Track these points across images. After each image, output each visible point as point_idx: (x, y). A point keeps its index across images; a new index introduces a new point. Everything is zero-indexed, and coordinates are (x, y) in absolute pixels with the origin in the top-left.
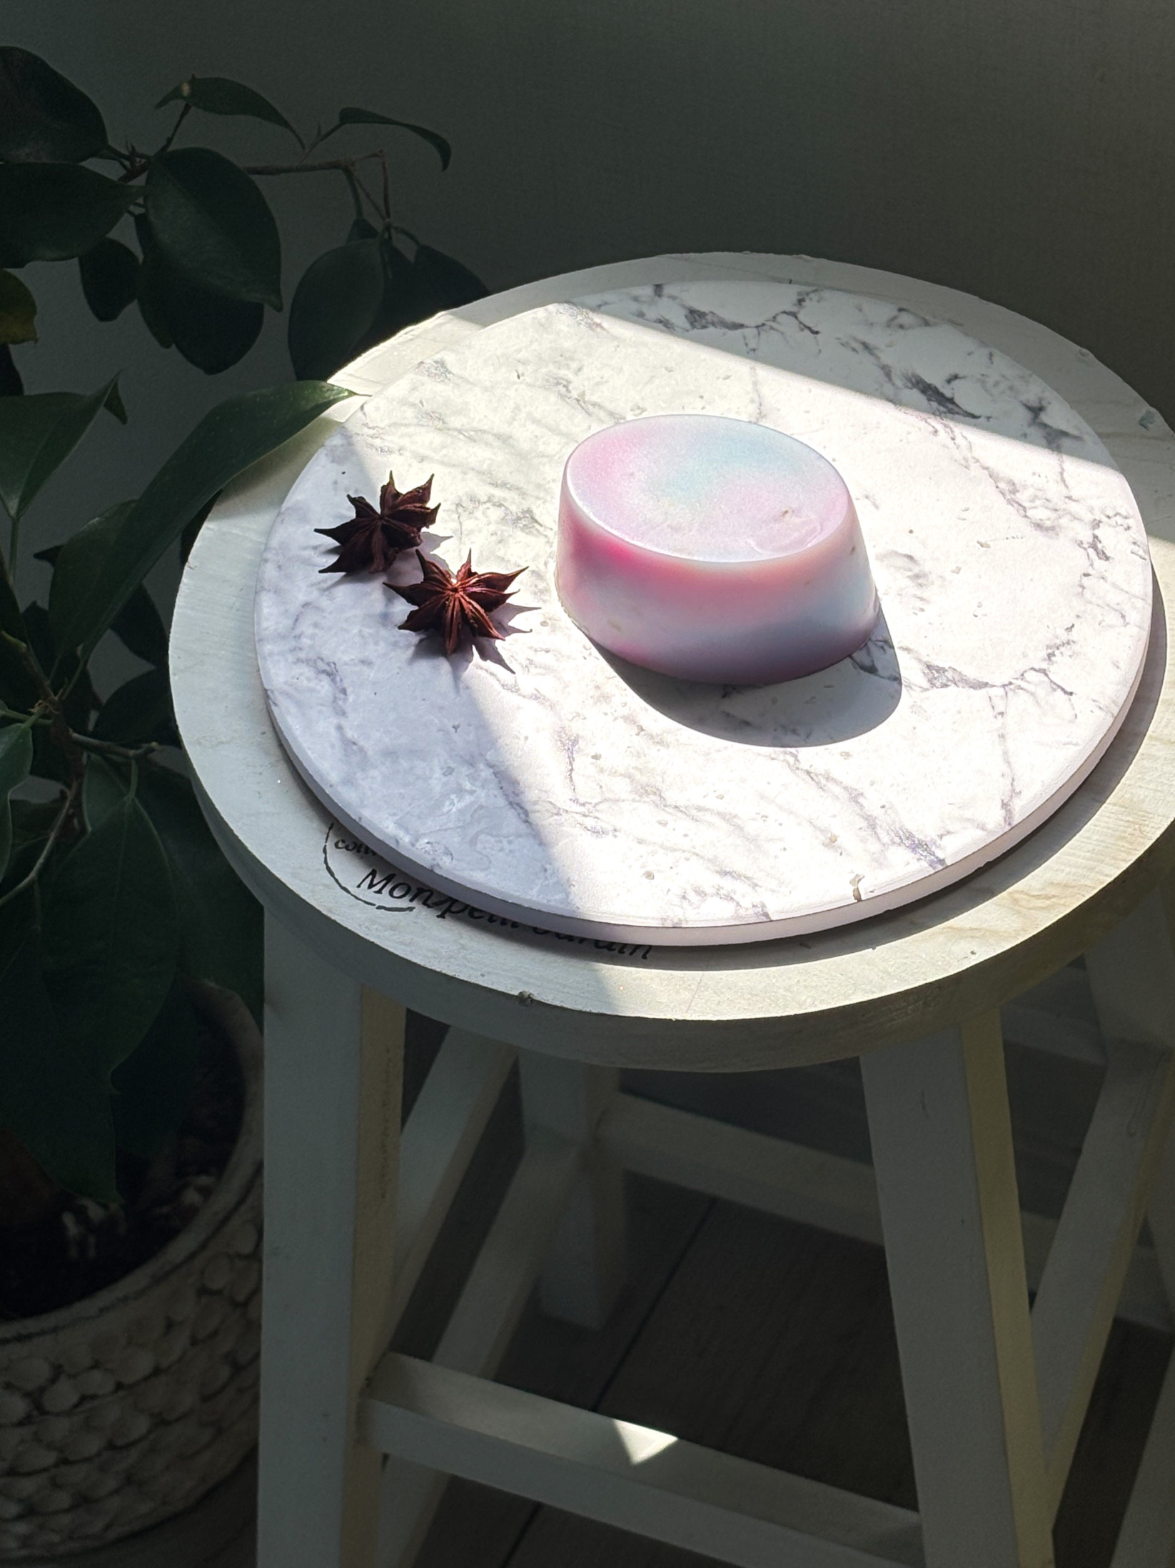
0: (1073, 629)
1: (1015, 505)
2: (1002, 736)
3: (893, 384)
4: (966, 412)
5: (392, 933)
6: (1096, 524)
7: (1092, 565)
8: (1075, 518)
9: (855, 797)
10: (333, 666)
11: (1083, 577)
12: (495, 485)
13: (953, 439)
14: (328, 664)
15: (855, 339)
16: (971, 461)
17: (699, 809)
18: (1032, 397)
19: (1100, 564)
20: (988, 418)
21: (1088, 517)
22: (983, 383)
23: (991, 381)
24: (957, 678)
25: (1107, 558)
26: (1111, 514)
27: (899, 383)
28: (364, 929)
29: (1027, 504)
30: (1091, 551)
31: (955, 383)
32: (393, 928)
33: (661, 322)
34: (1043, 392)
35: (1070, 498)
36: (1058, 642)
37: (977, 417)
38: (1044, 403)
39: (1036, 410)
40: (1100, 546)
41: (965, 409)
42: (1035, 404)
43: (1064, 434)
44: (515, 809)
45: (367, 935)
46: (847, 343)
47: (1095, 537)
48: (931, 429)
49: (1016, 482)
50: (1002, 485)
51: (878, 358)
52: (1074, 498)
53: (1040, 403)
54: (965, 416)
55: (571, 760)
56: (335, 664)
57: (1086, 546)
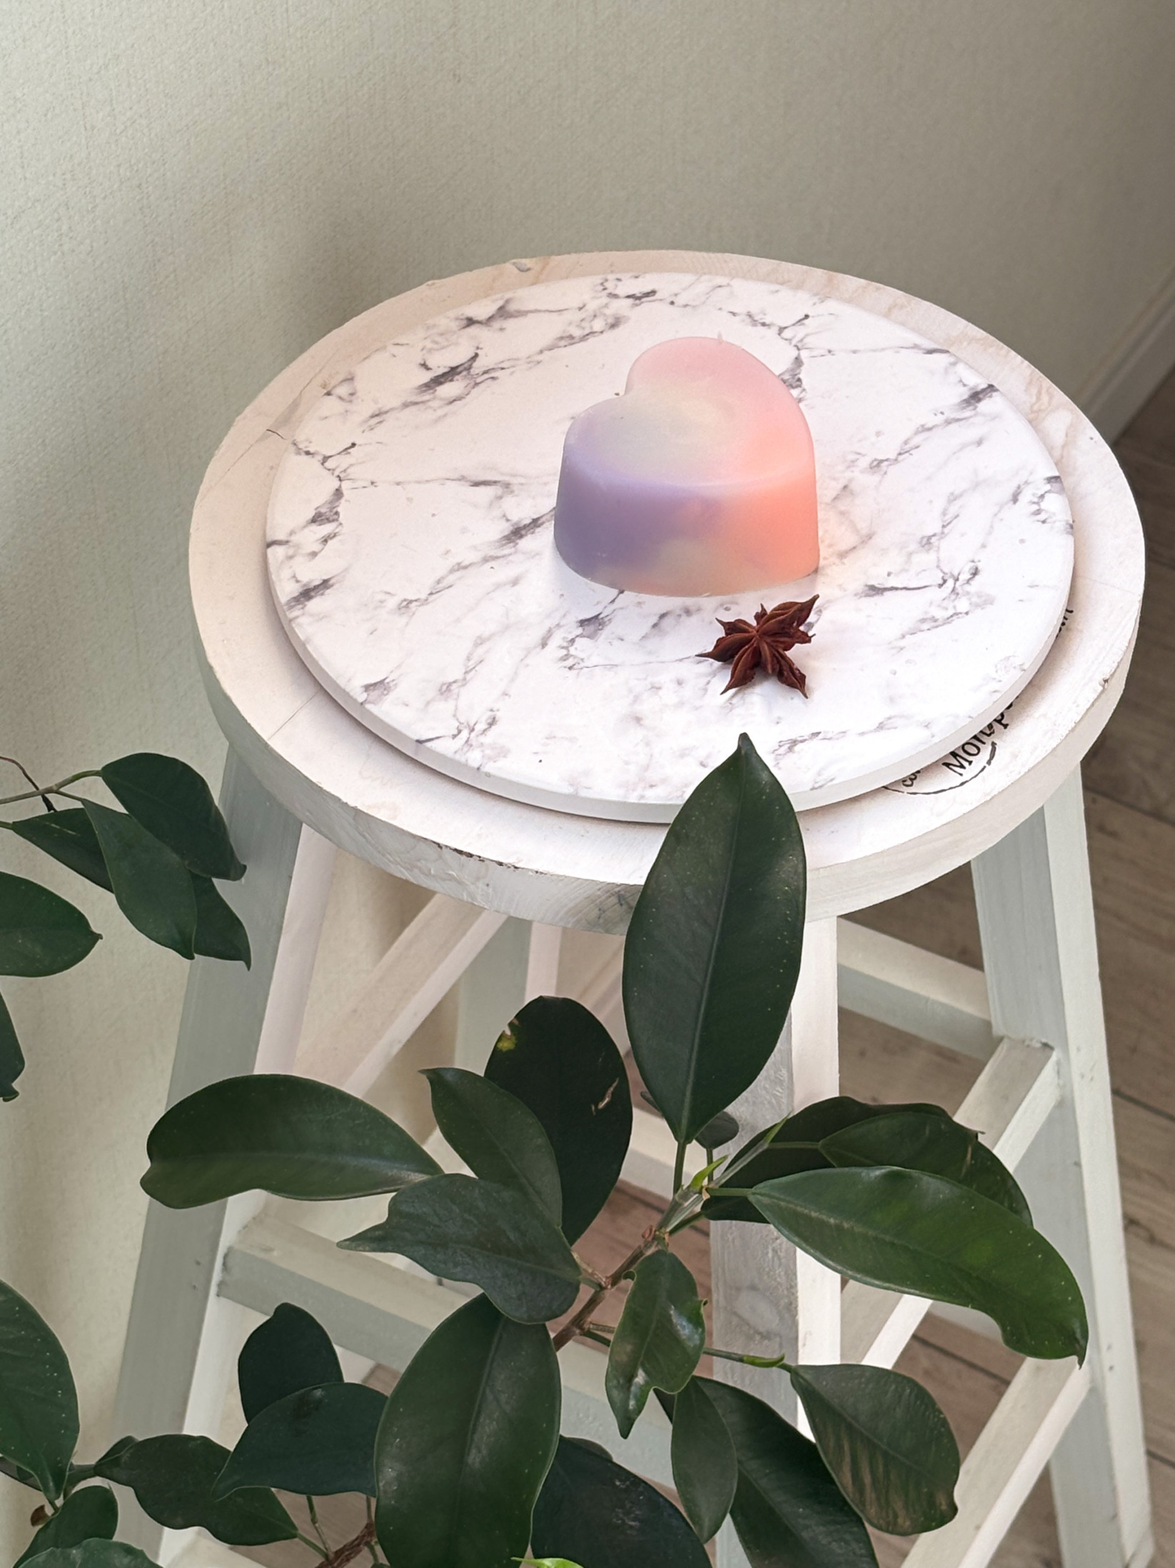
0: (735, 311)
1: (587, 337)
2: (855, 352)
3: (428, 401)
4: (469, 361)
6: (615, 296)
7: (661, 300)
8: (606, 306)
9: (925, 429)
10: (782, 744)
11: (676, 304)
12: (544, 645)
13: (503, 369)
14: (780, 746)
15: (365, 421)
16: (529, 360)
17: (944, 514)
18: (454, 325)
19: (657, 296)
20: (478, 348)
21: (605, 300)
22: (430, 351)
23: (429, 344)
24: (792, 373)
25: (653, 292)
26: (602, 288)
27: (426, 397)
29: (587, 331)
30: (643, 300)
31: (429, 364)
33: (326, 541)
34: (448, 318)
35: (580, 309)
36: (748, 320)
37: (476, 355)
38: (463, 317)
39: (471, 322)
40: (639, 295)
41: (466, 360)
42: (465, 322)
43: (501, 308)
44: (952, 621)
46: (370, 426)
47: (628, 297)
48: (489, 381)
49: (559, 336)
50: (563, 343)
51: (392, 409)
52: (581, 306)
53: (462, 319)
54: (475, 361)
55: (893, 589)
56: (780, 742)
57: (638, 302)
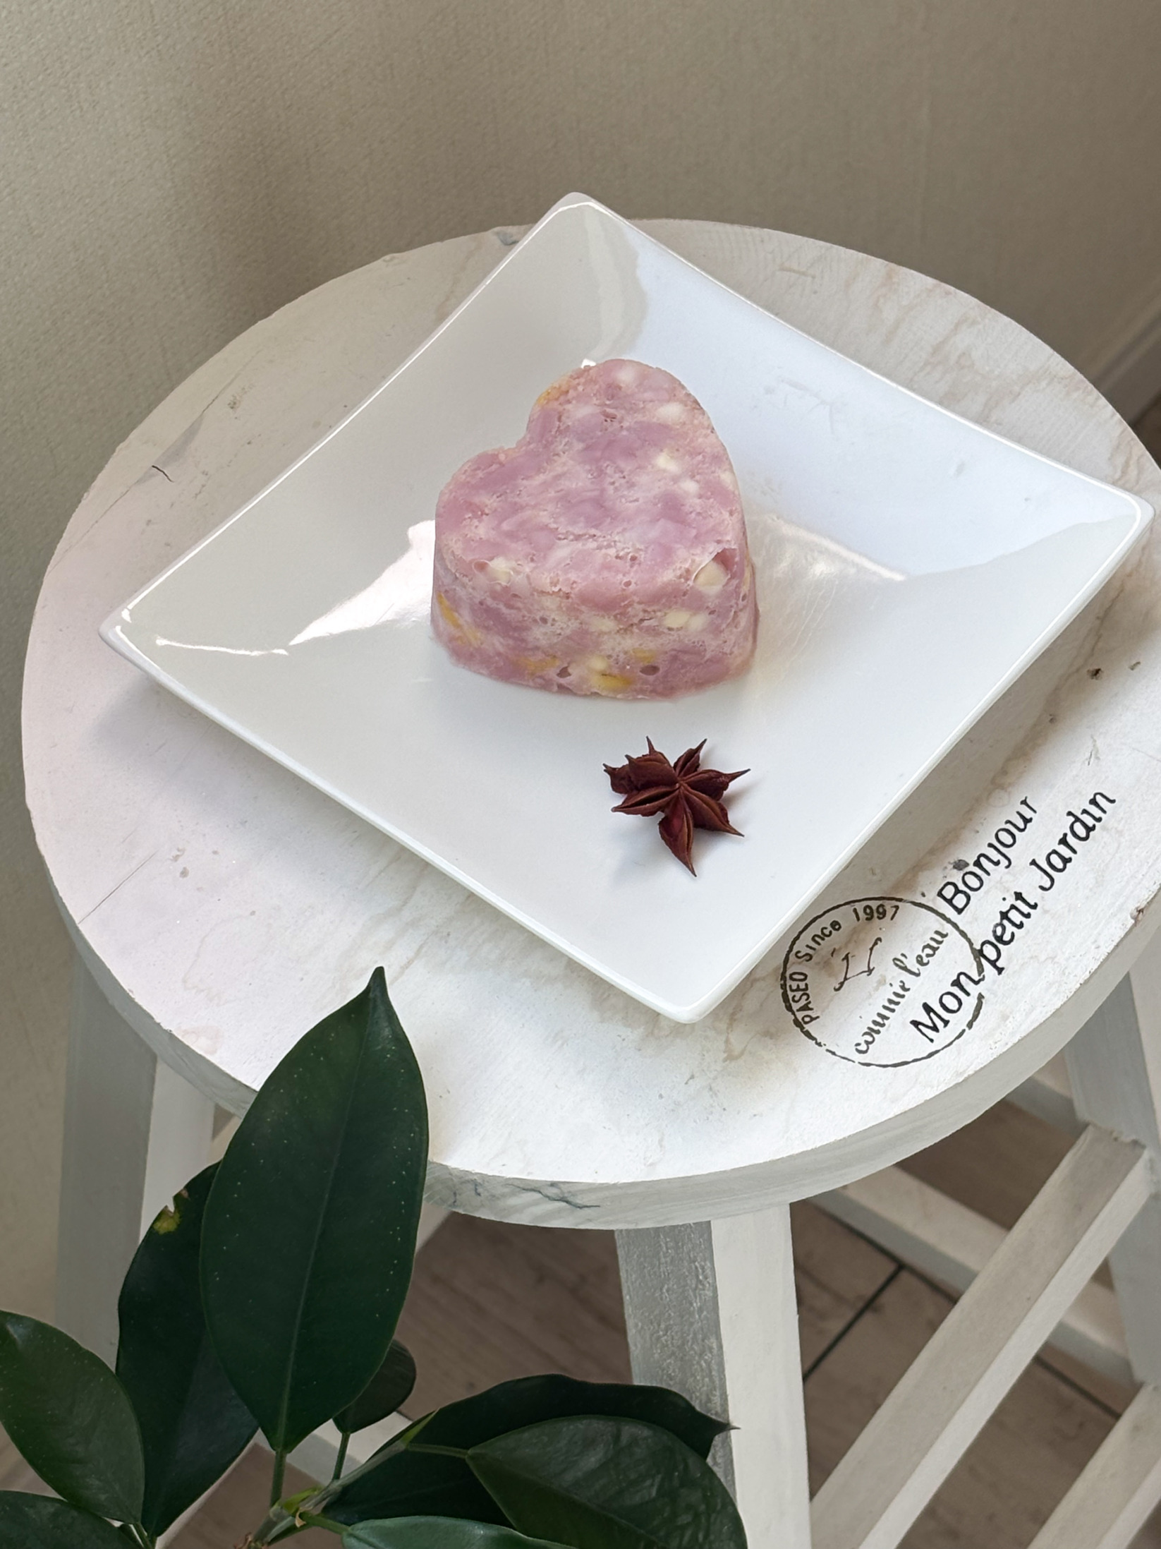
5: (1011, 1019)
28: (997, 1045)
32: (1005, 1018)
45: (1007, 1044)
